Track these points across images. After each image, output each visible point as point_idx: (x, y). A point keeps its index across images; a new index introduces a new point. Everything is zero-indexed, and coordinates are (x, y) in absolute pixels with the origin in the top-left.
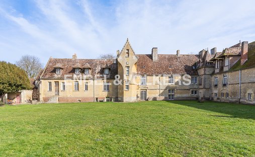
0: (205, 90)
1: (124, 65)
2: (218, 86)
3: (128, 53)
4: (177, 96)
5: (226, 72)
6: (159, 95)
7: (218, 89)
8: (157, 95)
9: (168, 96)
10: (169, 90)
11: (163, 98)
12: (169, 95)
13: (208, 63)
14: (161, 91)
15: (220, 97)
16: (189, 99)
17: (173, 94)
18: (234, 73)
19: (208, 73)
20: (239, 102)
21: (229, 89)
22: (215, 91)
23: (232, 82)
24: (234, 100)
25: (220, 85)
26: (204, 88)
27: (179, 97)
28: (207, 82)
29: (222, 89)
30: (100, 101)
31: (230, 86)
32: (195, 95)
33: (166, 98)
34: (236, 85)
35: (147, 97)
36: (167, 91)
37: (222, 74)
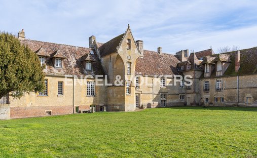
0: (195, 94)
1: (125, 60)
2: (210, 91)
3: (129, 44)
4: (169, 101)
5: (220, 77)
6: (153, 101)
7: (209, 93)
8: (151, 102)
9: (160, 102)
10: (161, 95)
11: (156, 103)
12: (162, 101)
13: (197, 66)
14: (155, 96)
15: (213, 102)
16: (179, 104)
17: (165, 99)
18: (230, 78)
19: (197, 77)
20: (238, 106)
21: (224, 93)
22: (205, 96)
23: (228, 86)
24: (231, 104)
25: (212, 90)
26: (194, 92)
27: (171, 103)
28: (196, 86)
29: (215, 94)
30: (83, 112)
31: (226, 90)
32: (183, 101)
33: (159, 104)
34: (233, 90)
35: (141, 104)
36: (160, 95)
37: (215, 79)
